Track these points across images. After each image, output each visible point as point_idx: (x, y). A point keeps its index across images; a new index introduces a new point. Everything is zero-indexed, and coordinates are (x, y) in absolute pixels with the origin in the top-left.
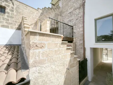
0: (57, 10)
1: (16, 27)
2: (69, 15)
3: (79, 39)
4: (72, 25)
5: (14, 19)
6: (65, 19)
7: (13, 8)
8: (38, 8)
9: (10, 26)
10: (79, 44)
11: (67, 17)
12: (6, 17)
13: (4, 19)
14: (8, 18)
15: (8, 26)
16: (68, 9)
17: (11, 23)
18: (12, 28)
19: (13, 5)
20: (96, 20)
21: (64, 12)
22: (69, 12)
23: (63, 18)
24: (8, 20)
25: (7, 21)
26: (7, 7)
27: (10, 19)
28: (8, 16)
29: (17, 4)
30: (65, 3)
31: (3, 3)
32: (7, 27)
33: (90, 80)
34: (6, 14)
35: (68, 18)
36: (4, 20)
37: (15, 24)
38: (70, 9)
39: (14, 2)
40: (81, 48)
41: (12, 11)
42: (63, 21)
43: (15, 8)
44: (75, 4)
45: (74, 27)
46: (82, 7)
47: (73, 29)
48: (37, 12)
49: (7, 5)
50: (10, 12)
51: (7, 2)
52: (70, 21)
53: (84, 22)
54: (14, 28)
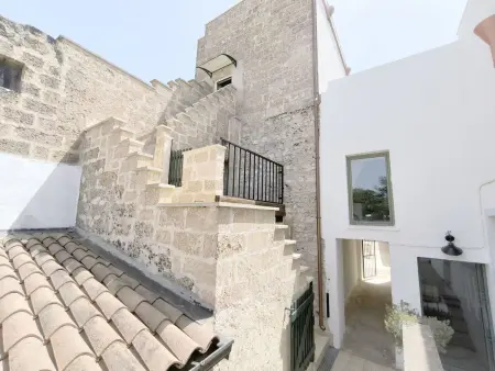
0: (227, 97)
1: (58, 150)
2: (269, 123)
3: (302, 210)
4: (279, 160)
5: (54, 118)
6: (254, 134)
7: (56, 72)
8: (154, 82)
9: (33, 144)
10: (303, 226)
11: (262, 131)
12: (20, 107)
13: (9, 113)
14: (31, 112)
15: (28, 146)
16: (266, 104)
17: (42, 134)
18: (41, 153)
19: (60, 61)
20: (349, 159)
21: (251, 110)
22: (271, 115)
23: (246, 129)
24: (28, 119)
25: (22, 125)
26: (30, 67)
27: (37, 115)
28: (30, 105)
29: (75, 59)
30: (255, 82)
31: (15, 47)
32: (22, 149)
33: (337, 344)
34: (24, 95)
35: (265, 135)
36: (9, 118)
37: (58, 141)
38: (272, 106)
39: (63, 51)
40: (311, 240)
41: (53, 83)
42: (247, 139)
43: (63, 73)
44: (289, 97)
45: (287, 168)
46: (310, 112)
47: (282, 172)
48: (152, 94)
49: (33, 59)
50: (43, 89)
51: (34, 48)
52: (275, 145)
53: (317, 158)
54: (50, 155)
